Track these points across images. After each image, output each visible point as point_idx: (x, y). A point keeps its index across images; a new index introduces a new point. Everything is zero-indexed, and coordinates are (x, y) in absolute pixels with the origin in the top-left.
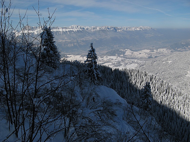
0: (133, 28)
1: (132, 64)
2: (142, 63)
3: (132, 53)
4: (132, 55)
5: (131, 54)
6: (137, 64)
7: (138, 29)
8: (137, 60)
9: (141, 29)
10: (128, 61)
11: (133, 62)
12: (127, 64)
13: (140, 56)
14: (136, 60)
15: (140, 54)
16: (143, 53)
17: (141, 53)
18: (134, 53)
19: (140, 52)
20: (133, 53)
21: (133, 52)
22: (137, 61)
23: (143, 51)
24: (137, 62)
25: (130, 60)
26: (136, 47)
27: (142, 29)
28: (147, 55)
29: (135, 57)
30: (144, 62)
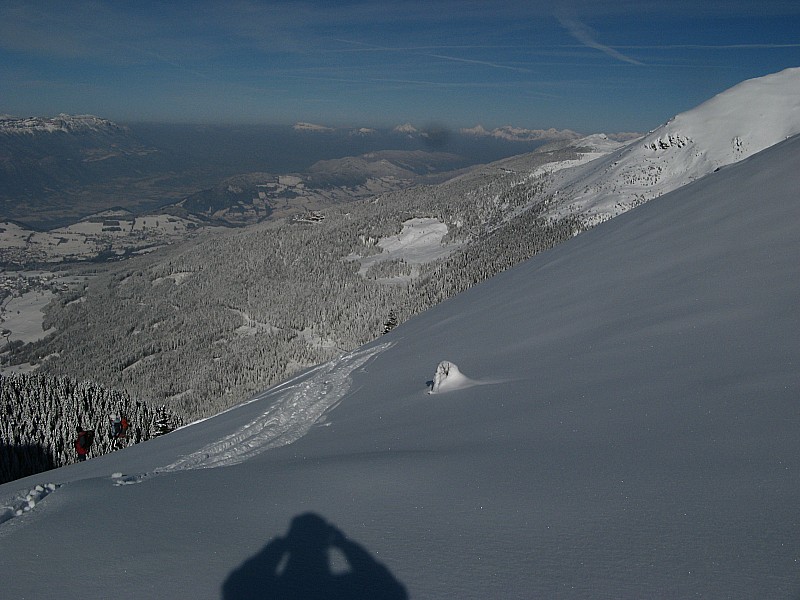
0: (27, 124)
1: (27, 291)
2: (71, 287)
3: (28, 240)
4: (29, 249)
5: (24, 244)
6: (48, 293)
7: (50, 128)
8: (51, 275)
9: (63, 129)
10: (13, 279)
11: (34, 284)
12: (8, 293)
13: (65, 250)
14: (44, 276)
15: (63, 240)
16: (74, 236)
17: (65, 236)
18: (39, 237)
19: (62, 232)
20: (33, 239)
21: (32, 235)
22: (49, 279)
23: (73, 228)
24: (52, 284)
25: (20, 276)
26: (45, 208)
27: (68, 128)
28: (94, 247)
29: (41, 255)
30: (81, 279)
